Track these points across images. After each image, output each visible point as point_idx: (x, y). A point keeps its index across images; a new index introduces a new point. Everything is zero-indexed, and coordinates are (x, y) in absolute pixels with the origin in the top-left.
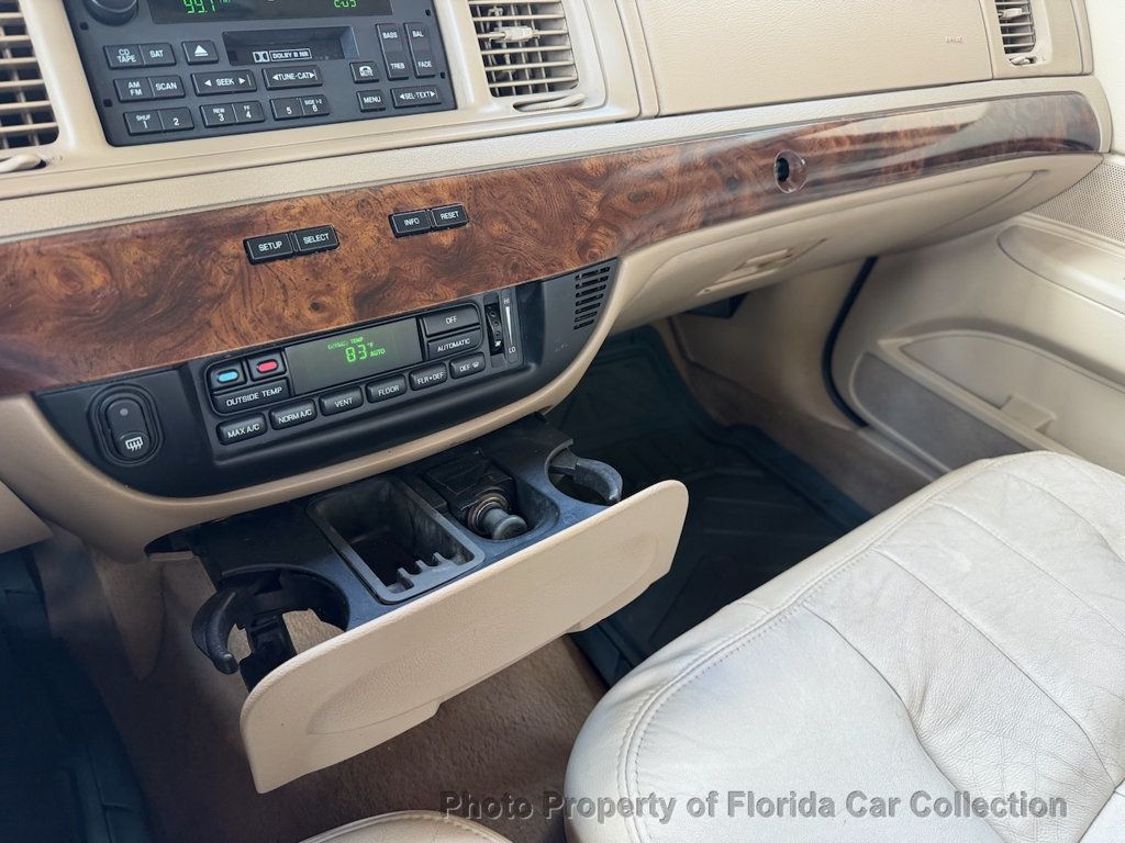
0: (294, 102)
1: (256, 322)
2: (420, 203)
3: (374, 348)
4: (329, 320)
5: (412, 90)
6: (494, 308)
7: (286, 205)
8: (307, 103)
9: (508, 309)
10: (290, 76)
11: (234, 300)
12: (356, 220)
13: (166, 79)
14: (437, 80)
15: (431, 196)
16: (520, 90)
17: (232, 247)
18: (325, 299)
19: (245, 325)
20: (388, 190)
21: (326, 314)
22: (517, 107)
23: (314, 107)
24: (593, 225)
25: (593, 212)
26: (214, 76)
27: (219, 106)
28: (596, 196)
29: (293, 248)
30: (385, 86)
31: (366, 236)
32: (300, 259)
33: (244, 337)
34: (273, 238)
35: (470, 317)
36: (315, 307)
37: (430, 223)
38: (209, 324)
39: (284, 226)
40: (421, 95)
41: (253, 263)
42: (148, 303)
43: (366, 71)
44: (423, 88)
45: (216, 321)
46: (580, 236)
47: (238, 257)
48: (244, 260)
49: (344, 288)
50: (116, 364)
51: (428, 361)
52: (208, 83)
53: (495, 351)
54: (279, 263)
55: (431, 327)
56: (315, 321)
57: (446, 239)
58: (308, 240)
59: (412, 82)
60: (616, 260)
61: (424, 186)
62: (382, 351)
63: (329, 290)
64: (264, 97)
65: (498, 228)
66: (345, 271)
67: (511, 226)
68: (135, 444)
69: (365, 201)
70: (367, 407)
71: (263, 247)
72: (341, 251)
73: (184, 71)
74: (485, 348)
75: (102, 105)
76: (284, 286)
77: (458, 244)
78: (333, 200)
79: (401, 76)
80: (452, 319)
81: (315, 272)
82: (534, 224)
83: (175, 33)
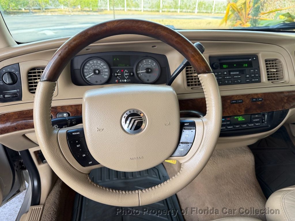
0: (237, 80)
1: (231, 112)
2: (256, 97)
3: (243, 119)
4: (240, 113)
5: (254, 79)
6: (264, 115)
7: (237, 96)
8: (239, 80)
9: (266, 116)
10: (237, 77)
12: (246, 99)
13: (221, 77)
14: (258, 78)
15: (257, 96)
16: (271, 80)
17: (229, 101)
18: (241, 110)
19: (229, 112)
20: (251, 95)
21: (240, 112)
22: (272, 82)
23: (239, 81)
24: (285, 103)
26: (226, 76)
27: (226, 81)
29: (237, 102)
30: (250, 78)
31: (247, 101)
32: (238, 104)
33: (229, 114)
34: (235, 100)
35: (260, 116)
36: (239, 111)
37: (257, 100)
38: (225, 112)
39: (236, 99)
40: (256, 80)
41: (231, 104)
43: (248, 76)
44: (256, 79)
46: (282, 105)
47: (229, 103)
48: (230, 103)
49: (243, 109)
51: (251, 122)
52: (226, 77)
53: (263, 122)
54: (235, 104)
55: (253, 116)
57: (259, 103)
58: (239, 101)
59: (255, 78)
60: (288, 110)
61: (257, 94)
62: (244, 119)
63: (241, 109)
64: (232, 79)
65: (268, 102)
66: (244, 106)
67: (270, 102)
69: (248, 96)
70: (240, 128)
71: (233, 102)
72: (243, 103)
73: (223, 75)
74: (261, 121)
76: (235, 108)
77: (261, 104)
78: (243, 95)
79: (253, 77)
80: (257, 116)
81: (240, 106)
82: (274, 102)
83: (222, 70)
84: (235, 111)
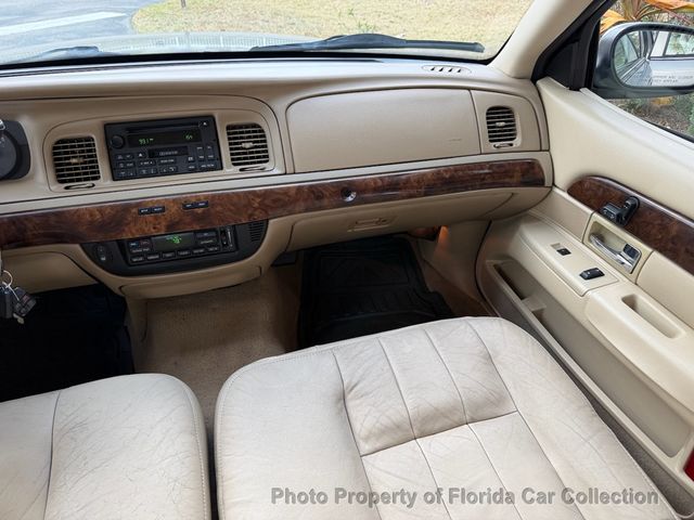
0: (167, 168)
1: (137, 231)
2: (193, 200)
4: (160, 232)
5: (205, 164)
6: (224, 233)
8: (171, 168)
9: (229, 233)
10: (167, 161)
11: (132, 224)
12: (172, 205)
13: (130, 163)
14: (215, 161)
15: (197, 198)
17: (134, 210)
18: (158, 226)
19: (134, 231)
20: (184, 196)
21: (158, 230)
22: (241, 170)
23: (172, 170)
24: (256, 209)
25: (256, 205)
26: (143, 161)
27: (144, 169)
28: (258, 200)
29: (151, 211)
30: (197, 163)
31: (175, 209)
32: (152, 215)
33: (132, 234)
34: (146, 209)
35: (214, 234)
36: (154, 228)
37: (195, 206)
38: (124, 230)
39: (150, 205)
40: (209, 166)
41: (139, 215)
42: (110, 223)
43: (190, 159)
44: (210, 164)
45: (126, 229)
46: (250, 212)
47: (135, 213)
48: (137, 214)
49: (164, 223)
50: (100, 237)
51: (198, 246)
52: (142, 163)
53: (224, 245)
54: (146, 215)
55: (199, 236)
56: (153, 232)
57: (200, 211)
58: (156, 209)
59: (206, 162)
60: (267, 220)
61: (196, 195)
63: (159, 224)
64: (158, 167)
65: (219, 208)
66: (165, 218)
67: (224, 208)
68: (103, 259)
69: (176, 199)
70: (176, 257)
71: (143, 211)
72: (165, 213)
73: (136, 160)
74: (219, 244)
75: (112, 169)
76: (146, 222)
77: (204, 212)
78: (166, 199)
79: (201, 161)
80: (206, 234)
81: (156, 218)
82: (232, 208)
83: (134, 150)
84: (146, 229)
